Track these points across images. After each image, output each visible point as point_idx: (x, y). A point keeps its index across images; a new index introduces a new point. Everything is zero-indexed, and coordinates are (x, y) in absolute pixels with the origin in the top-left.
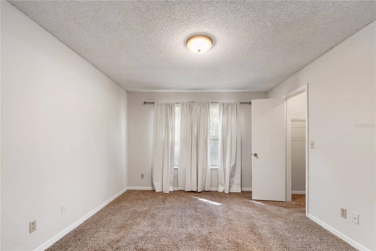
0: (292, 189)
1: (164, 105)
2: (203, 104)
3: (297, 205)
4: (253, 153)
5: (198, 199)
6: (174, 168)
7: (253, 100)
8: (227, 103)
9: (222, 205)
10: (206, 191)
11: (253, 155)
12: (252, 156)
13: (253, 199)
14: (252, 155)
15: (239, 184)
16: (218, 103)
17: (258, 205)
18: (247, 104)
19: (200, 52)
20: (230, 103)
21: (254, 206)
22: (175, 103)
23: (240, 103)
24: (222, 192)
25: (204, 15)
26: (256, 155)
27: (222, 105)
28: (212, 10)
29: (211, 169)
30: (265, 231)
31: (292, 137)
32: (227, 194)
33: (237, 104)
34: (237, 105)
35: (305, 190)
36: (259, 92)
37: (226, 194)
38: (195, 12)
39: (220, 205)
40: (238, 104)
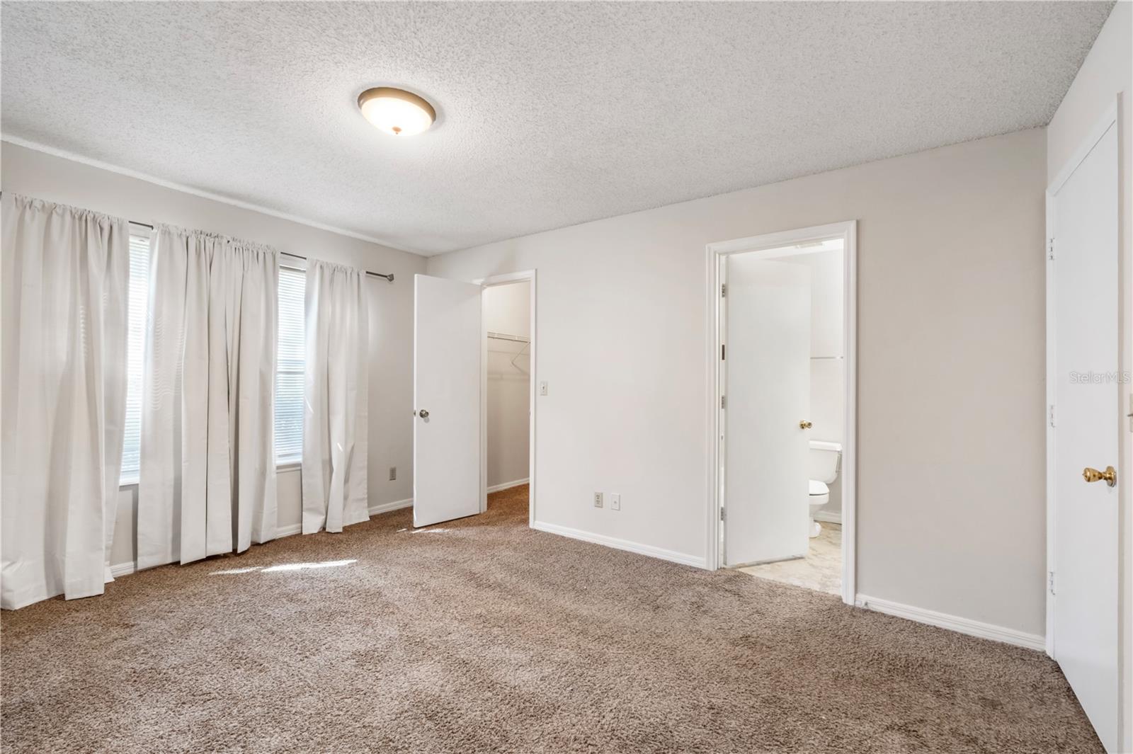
0: (489, 485)
1: (63, 216)
2: (253, 251)
3: (501, 514)
4: (417, 408)
5: (262, 571)
6: (121, 484)
7: (420, 275)
8: (332, 266)
9: (355, 561)
10: (262, 542)
11: (418, 413)
12: (415, 418)
13: (415, 526)
14: (415, 414)
15: (363, 499)
16: (305, 258)
17: (437, 537)
18: (380, 279)
19: (399, 133)
20: (341, 268)
21: (432, 541)
22: (130, 222)
23: (367, 272)
24: (316, 531)
25: (473, 77)
26: (424, 415)
27: (318, 266)
28: (496, 81)
29: (278, 468)
30: (499, 576)
31: (489, 373)
32: (338, 533)
33: (361, 274)
34: (358, 275)
35: (528, 476)
36: (411, 254)
37: (335, 533)
38: (463, 61)
39: (353, 563)
40: (363, 274)
